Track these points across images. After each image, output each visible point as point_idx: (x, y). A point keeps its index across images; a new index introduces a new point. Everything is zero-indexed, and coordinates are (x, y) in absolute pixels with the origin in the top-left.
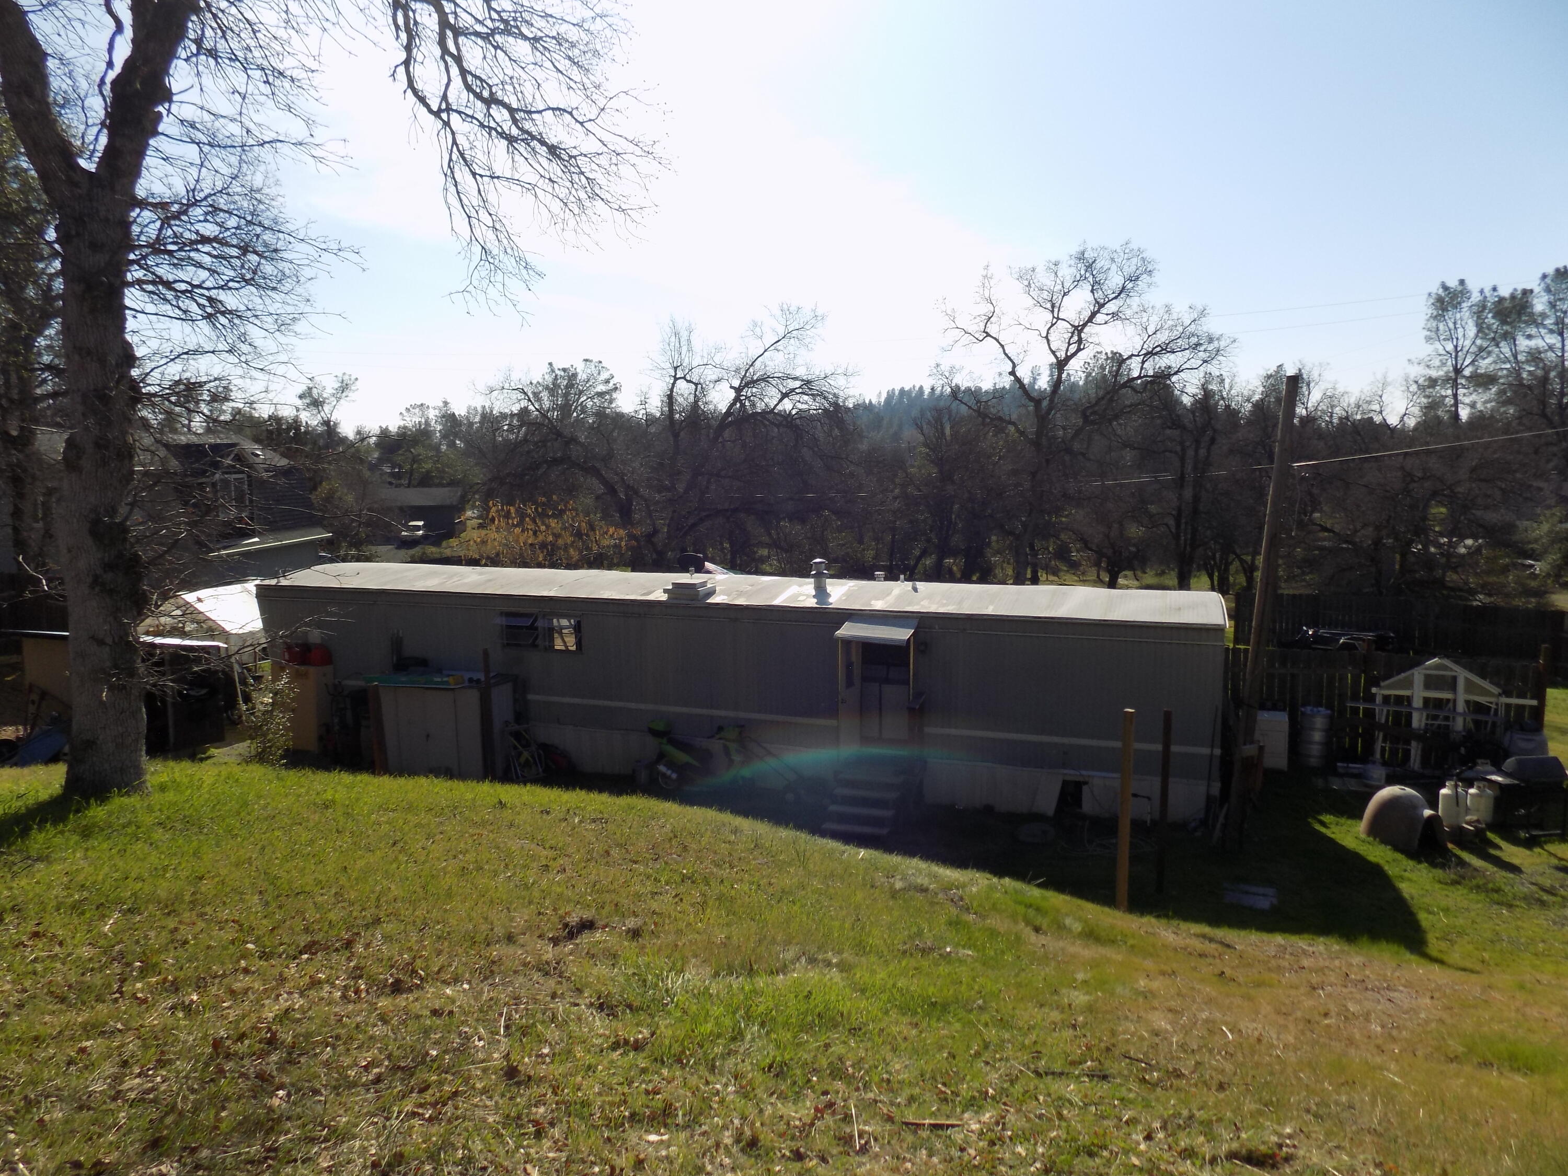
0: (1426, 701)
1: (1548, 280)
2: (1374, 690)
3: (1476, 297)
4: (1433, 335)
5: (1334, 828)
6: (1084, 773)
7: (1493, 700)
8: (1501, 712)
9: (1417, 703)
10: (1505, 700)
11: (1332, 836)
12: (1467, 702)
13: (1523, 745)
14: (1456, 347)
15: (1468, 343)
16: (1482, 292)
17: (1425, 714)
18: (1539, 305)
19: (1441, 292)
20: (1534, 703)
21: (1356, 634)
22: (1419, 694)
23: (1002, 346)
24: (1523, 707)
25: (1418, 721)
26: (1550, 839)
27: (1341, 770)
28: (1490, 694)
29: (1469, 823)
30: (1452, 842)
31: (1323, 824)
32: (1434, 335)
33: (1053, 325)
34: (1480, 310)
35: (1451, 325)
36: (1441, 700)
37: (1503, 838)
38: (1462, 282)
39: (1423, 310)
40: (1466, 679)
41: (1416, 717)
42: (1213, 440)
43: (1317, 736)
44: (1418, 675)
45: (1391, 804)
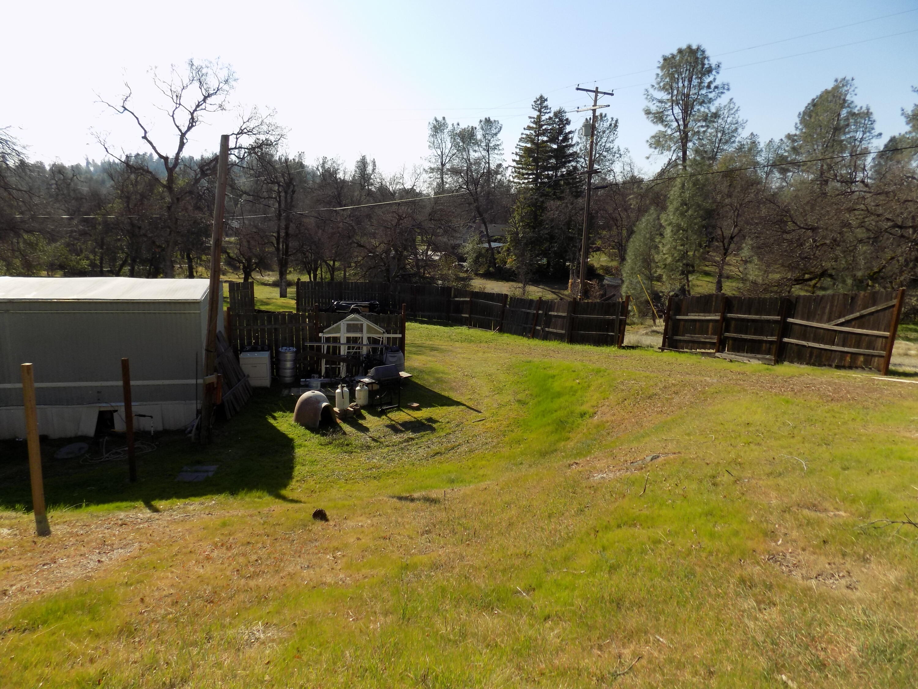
0: (348, 339)
1: (482, 123)
2: (320, 335)
3: (450, 127)
4: (431, 145)
5: (280, 420)
6: (113, 404)
7: (381, 336)
8: (385, 342)
9: (343, 340)
10: (387, 335)
11: (276, 425)
12: (369, 338)
13: (391, 359)
14: (442, 152)
15: (447, 151)
16: (453, 125)
17: (347, 347)
18: (479, 135)
19: (434, 122)
20: (400, 336)
21: (359, 303)
22: (343, 335)
23: (137, 118)
24: (396, 338)
25: (343, 351)
26: (391, 410)
27: (302, 384)
28: (379, 333)
29: (351, 407)
30: (340, 419)
31: (275, 418)
32: (433, 145)
33: (176, 108)
34: (453, 135)
35: (440, 141)
36: (356, 338)
37: (369, 413)
38: (444, 118)
39: (428, 131)
40: (368, 325)
41: (342, 348)
42: (294, 192)
43: (289, 365)
44: (343, 324)
45: (307, 401)
